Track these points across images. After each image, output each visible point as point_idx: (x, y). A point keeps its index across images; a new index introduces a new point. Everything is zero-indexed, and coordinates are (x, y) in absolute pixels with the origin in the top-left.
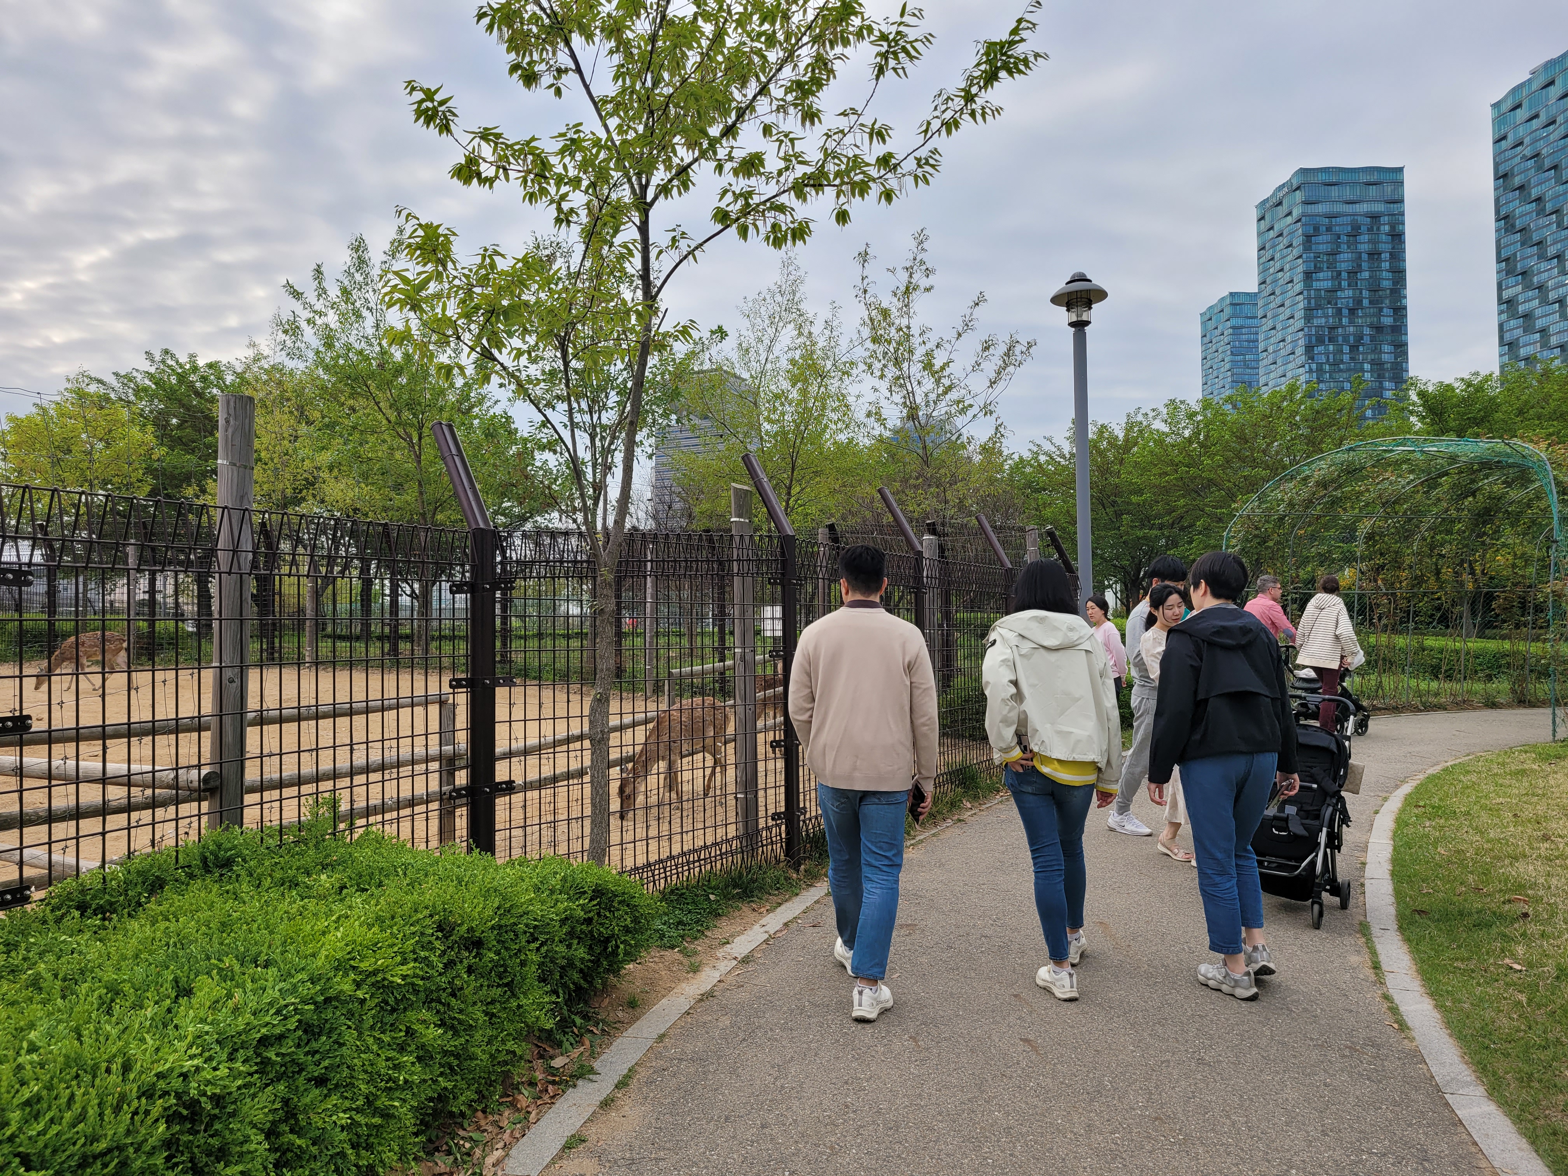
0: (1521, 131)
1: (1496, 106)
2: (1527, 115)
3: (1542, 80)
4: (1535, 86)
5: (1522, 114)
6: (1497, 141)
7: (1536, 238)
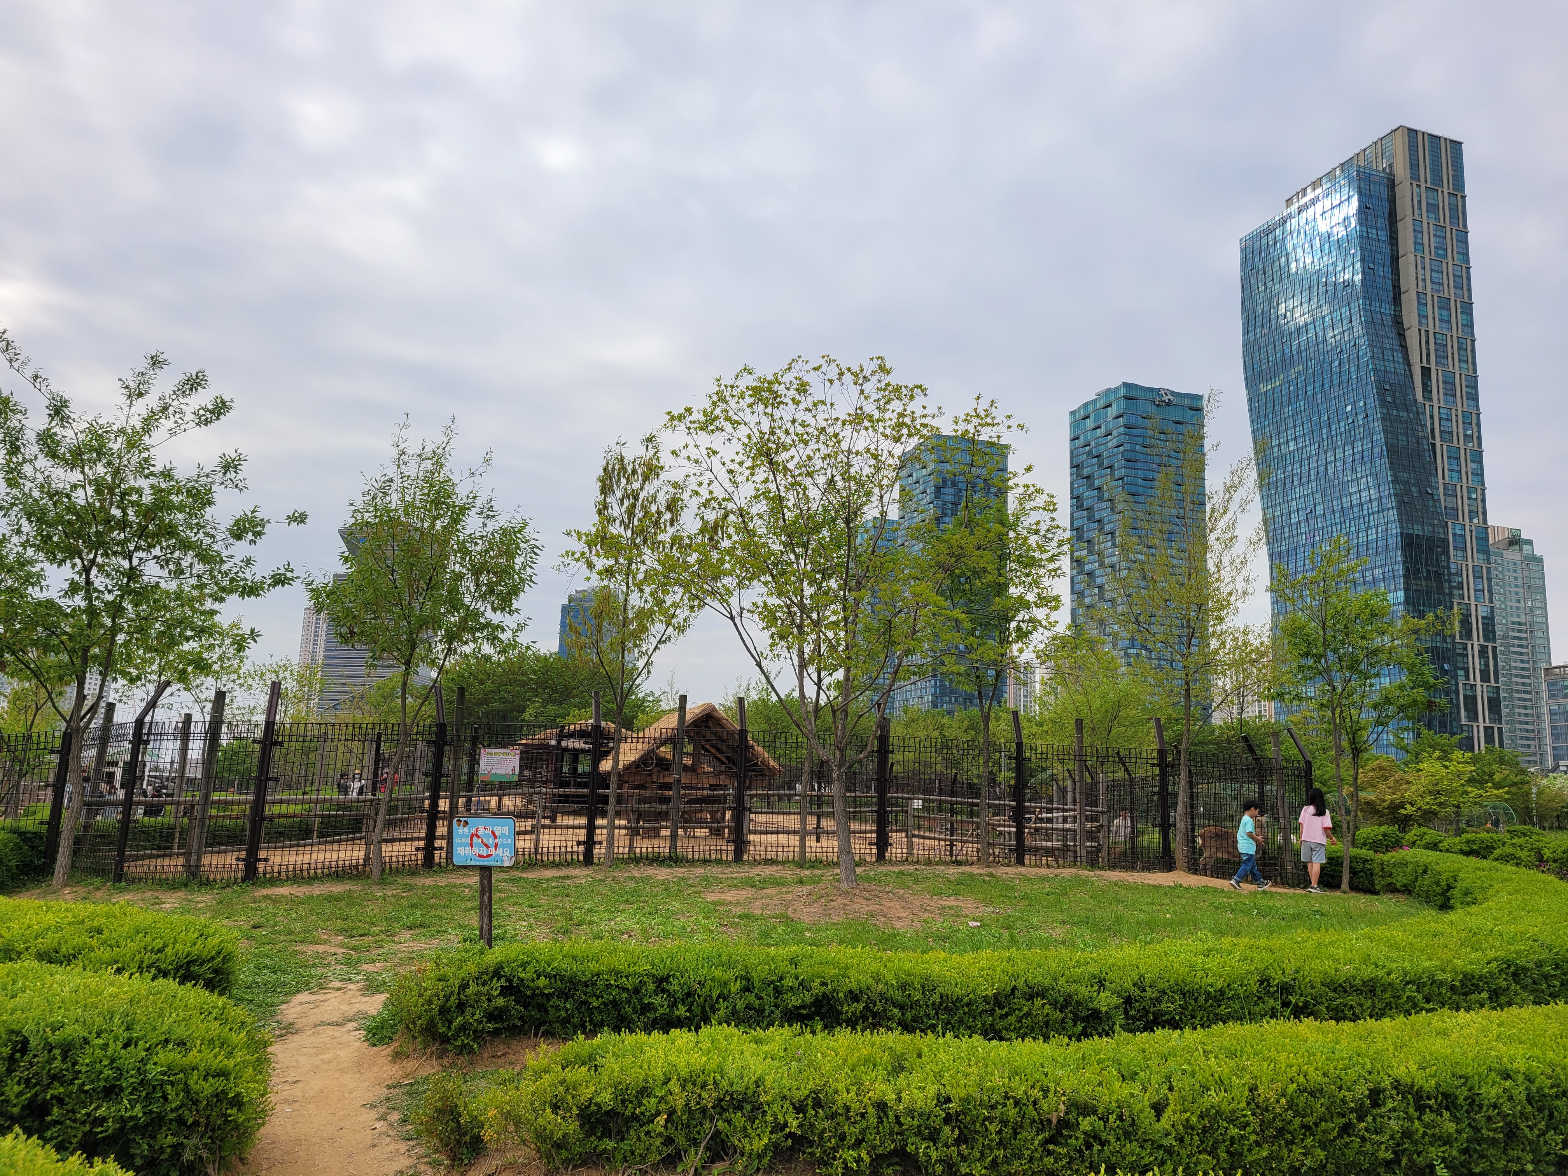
0: (1089, 435)
1: (1073, 413)
2: (1092, 426)
3: (1103, 402)
4: (1098, 405)
5: (1090, 423)
6: (1073, 440)
7: (1097, 517)
